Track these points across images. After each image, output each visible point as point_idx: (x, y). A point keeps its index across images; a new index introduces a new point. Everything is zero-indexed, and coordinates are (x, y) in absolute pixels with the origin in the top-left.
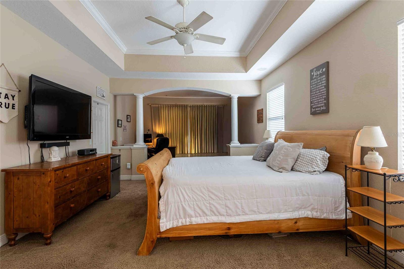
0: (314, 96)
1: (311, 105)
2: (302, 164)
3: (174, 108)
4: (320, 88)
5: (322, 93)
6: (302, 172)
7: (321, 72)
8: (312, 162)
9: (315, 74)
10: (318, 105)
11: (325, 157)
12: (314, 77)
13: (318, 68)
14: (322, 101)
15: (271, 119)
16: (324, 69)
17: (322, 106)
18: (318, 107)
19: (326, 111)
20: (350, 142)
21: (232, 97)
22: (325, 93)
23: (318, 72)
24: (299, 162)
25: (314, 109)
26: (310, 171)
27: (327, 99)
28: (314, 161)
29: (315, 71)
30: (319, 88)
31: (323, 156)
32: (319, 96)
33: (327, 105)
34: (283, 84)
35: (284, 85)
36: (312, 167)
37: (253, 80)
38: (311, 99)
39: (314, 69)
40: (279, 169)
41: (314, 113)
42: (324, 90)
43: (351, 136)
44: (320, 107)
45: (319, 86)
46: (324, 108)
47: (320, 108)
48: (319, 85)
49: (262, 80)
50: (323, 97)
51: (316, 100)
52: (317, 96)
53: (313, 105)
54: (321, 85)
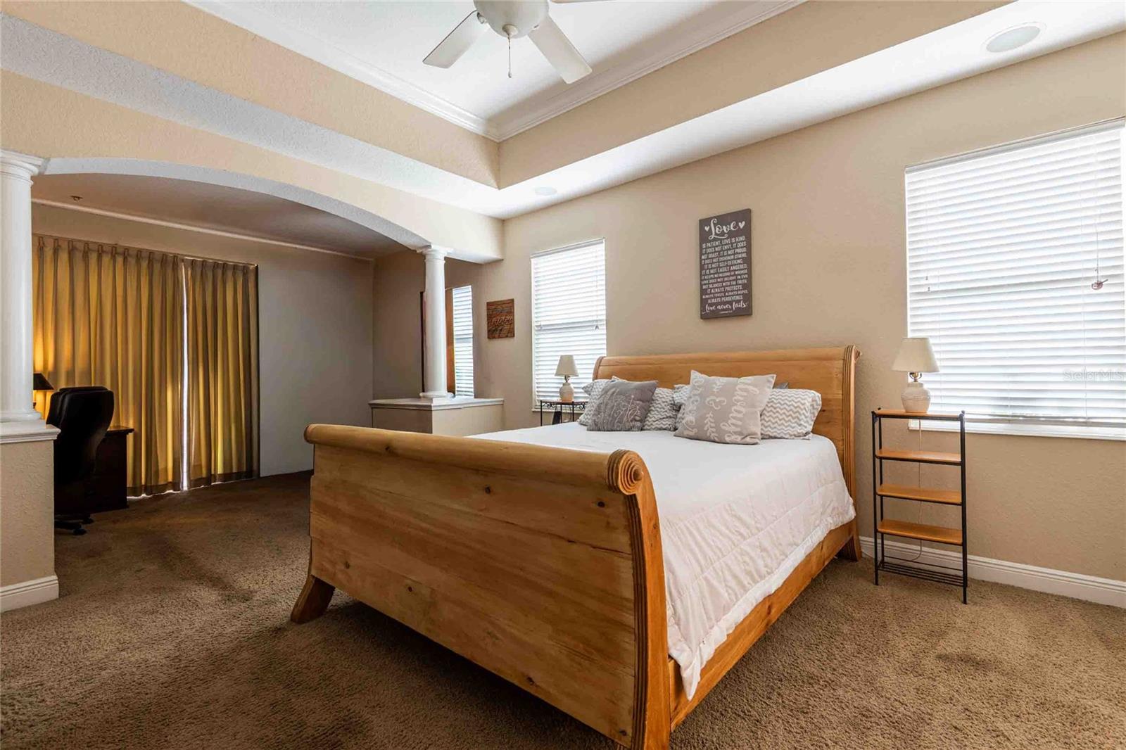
0: (711, 278)
1: (704, 297)
2: (776, 422)
3: (106, 259)
4: (729, 263)
5: (736, 273)
6: (784, 438)
7: (732, 229)
8: (797, 414)
9: (715, 230)
10: (723, 299)
11: (816, 401)
12: (713, 236)
13: (723, 219)
14: (737, 291)
15: (541, 328)
16: (742, 223)
17: (738, 301)
18: (725, 303)
19: (746, 313)
20: (839, 370)
21: (433, 253)
22: (745, 274)
23: (724, 227)
24: (768, 417)
25: (711, 305)
26: (799, 433)
27: (748, 286)
28: (802, 412)
29: (714, 224)
30: (727, 261)
31: (813, 401)
32: (726, 279)
33: (748, 298)
34: (602, 242)
35: (604, 244)
36: (800, 425)
37: (485, 216)
38: (701, 285)
39: (711, 218)
40: (744, 438)
41: (708, 316)
42: (741, 267)
43: (835, 359)
44: (731, 303)
45: (729, 258)
46: (742, 305)
47: (732, 305)
48: (728, 255)
49: (508, 219)
50: (740, 282)
51: (716, 288)
52: (722, 279)
53: (709, 298)
54: (732, 257)
